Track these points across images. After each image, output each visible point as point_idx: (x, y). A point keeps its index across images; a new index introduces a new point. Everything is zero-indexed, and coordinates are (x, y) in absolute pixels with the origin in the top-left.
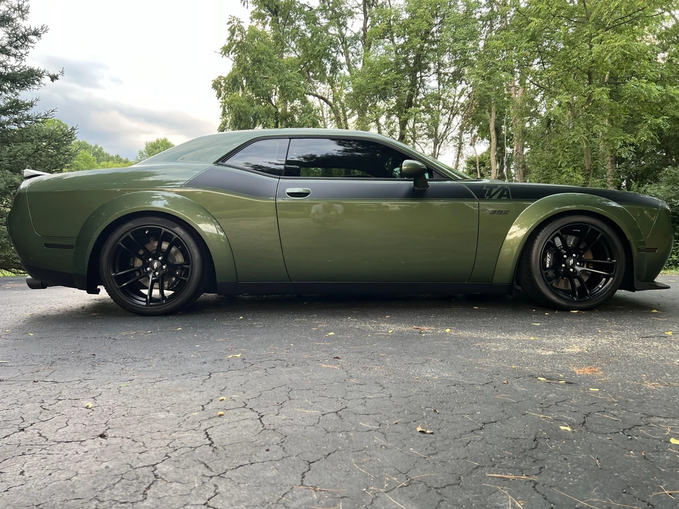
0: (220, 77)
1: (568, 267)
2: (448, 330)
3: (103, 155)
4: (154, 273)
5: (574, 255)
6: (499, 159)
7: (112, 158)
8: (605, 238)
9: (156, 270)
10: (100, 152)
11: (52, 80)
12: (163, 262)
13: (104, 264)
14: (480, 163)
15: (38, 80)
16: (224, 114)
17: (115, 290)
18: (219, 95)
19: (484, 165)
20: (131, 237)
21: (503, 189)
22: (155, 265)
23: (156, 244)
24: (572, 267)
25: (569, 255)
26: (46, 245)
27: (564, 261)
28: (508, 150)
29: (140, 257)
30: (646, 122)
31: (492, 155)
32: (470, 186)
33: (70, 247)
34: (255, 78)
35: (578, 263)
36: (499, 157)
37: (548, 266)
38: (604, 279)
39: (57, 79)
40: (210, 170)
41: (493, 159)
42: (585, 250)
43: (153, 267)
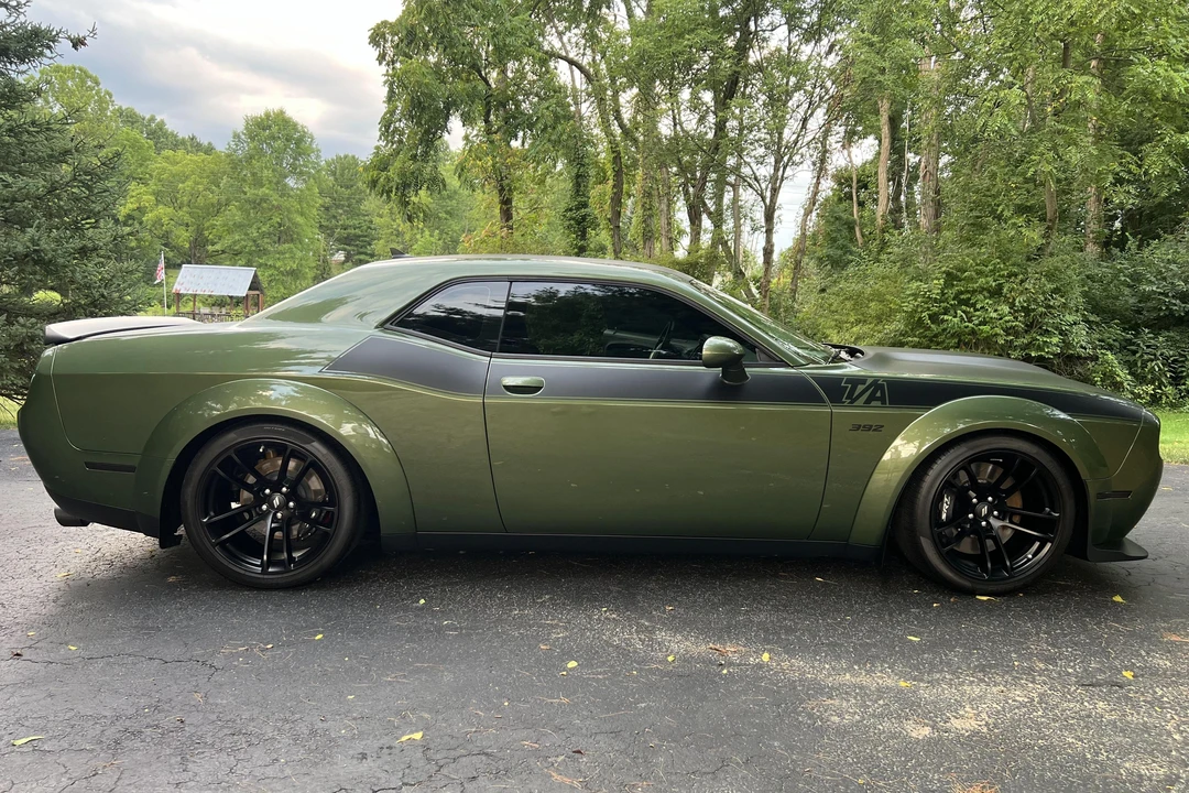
0: (385, 23)
1: (978, 517)
2: (766, 657)
3: (166, 135)
4: (275, 515)
5: (990, 499)
6: (894, 176)
7: (183, 142)
8: (1044, 473)
9: (279, 509)
10: (161, 129)
11: (75, 47)
12: (288, 497)
13: (189, 503)
14: (858, 181)
15: (49, 47)
16: (391, 97)
17: (208, 545)
18: (381, 58)
19: (866, 187)
20: (235, 458)
21: (876, 384)
22: (276, 502)
23: (280, 462)
24: (986, 518)
25: (982, 499)
26: (87, 464)
27: (973, 508)
28: (911, 158)
29: (249, 488)
30: (1162, 139)
31: (880, 170)
32: (818, 379)
33: (131, 469)
34: (449, 30)
35: (996, 513)
36: (894, 174)
37: (944, 516)
38: (1037, 544)
39: (84, 44)
40: (372, 341)
41: (882, 177)
42: (1010, 492)
43: (271, 505)
